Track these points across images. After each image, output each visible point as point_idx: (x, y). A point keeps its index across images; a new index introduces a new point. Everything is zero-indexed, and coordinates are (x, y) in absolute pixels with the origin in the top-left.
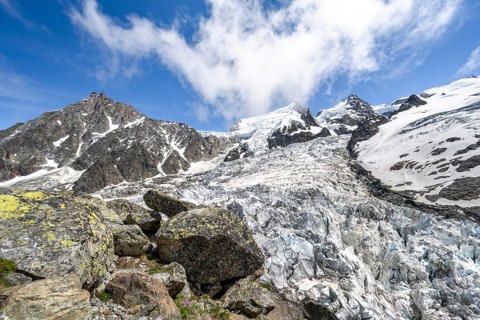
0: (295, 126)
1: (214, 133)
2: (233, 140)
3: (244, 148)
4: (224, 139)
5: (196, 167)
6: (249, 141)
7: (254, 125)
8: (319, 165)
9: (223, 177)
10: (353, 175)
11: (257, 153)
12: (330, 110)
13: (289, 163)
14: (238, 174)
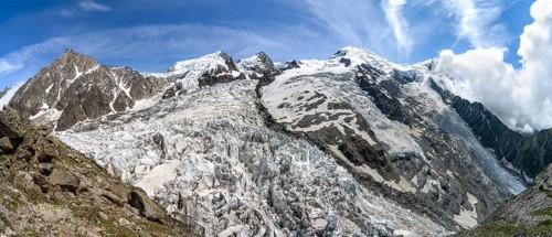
0: (220, 69)
1: (153, 74)
2: (170, 80)
3: (179, 87)
4: (162, 79)
5: (140, 104)
6: (183, 80)
7: (187, 66)
8: (235, 102)
9: (160, 113)
10: (257, 111)
11: (190, 91)
12: (247, 60)
13: (214, 100)
14: (173, 110)
